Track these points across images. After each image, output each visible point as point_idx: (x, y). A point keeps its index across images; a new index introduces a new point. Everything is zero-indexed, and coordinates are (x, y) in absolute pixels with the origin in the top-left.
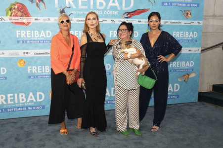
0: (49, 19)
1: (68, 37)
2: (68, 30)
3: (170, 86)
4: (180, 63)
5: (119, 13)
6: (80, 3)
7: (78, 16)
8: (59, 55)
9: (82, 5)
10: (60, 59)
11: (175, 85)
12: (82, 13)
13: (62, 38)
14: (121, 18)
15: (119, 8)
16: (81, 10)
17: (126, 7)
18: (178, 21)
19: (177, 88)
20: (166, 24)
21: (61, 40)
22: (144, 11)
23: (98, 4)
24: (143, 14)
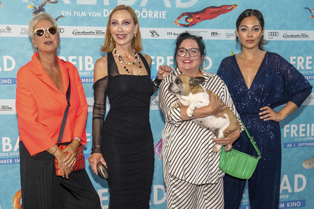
0: (9, 29)
1: (55, 69)
2: (55, 53)
3: (285, 179)
4: (306, 128)
5: (167, 16)
7: (75, 21)
8: (37, 110)
10: (40, 119)
11: (297, 176)
12: (84, 14)
13: (42, 72)
14: (172, 27)
15: (168, 5)
16: (82, 8)
18: (299, 32)
19: (300, 185)
20: (275, 38)
21: (38, 76)
22: (223, 10)
24: (221, 17)
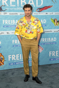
5: (34, 9)
6: (11, 3)
7: (10, 11)
9: (12, 4)
12: (12, 9)
14: (35, 12)
15: (34, 6)
16: (12, 7)
17: (38, 5)
22: (49, 7)
23: (22, 3)
